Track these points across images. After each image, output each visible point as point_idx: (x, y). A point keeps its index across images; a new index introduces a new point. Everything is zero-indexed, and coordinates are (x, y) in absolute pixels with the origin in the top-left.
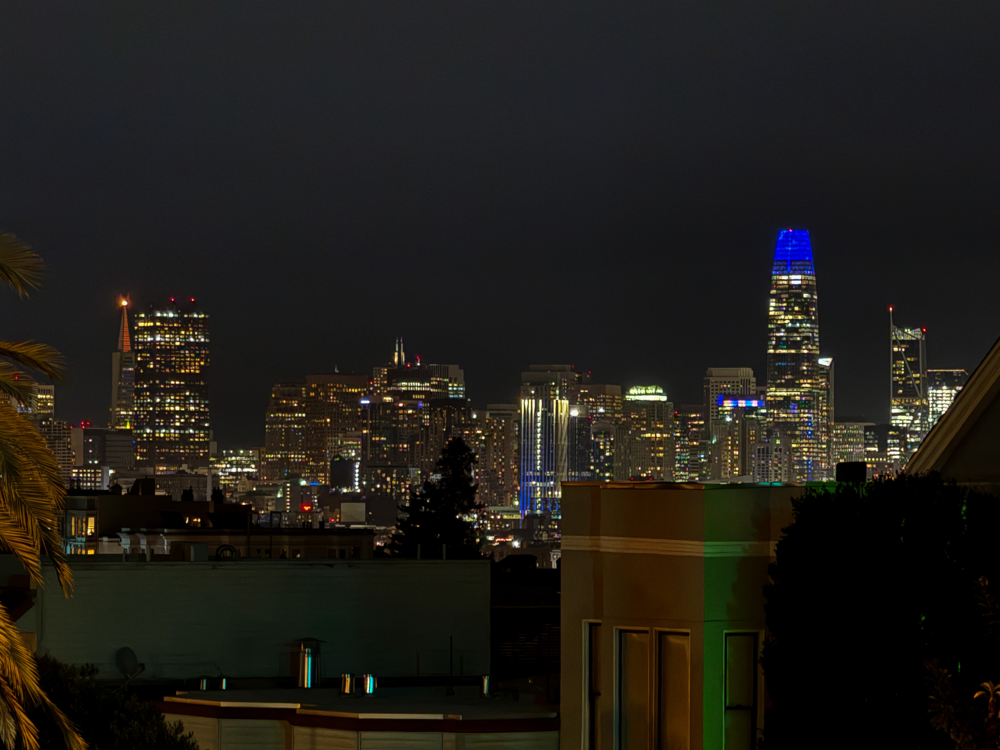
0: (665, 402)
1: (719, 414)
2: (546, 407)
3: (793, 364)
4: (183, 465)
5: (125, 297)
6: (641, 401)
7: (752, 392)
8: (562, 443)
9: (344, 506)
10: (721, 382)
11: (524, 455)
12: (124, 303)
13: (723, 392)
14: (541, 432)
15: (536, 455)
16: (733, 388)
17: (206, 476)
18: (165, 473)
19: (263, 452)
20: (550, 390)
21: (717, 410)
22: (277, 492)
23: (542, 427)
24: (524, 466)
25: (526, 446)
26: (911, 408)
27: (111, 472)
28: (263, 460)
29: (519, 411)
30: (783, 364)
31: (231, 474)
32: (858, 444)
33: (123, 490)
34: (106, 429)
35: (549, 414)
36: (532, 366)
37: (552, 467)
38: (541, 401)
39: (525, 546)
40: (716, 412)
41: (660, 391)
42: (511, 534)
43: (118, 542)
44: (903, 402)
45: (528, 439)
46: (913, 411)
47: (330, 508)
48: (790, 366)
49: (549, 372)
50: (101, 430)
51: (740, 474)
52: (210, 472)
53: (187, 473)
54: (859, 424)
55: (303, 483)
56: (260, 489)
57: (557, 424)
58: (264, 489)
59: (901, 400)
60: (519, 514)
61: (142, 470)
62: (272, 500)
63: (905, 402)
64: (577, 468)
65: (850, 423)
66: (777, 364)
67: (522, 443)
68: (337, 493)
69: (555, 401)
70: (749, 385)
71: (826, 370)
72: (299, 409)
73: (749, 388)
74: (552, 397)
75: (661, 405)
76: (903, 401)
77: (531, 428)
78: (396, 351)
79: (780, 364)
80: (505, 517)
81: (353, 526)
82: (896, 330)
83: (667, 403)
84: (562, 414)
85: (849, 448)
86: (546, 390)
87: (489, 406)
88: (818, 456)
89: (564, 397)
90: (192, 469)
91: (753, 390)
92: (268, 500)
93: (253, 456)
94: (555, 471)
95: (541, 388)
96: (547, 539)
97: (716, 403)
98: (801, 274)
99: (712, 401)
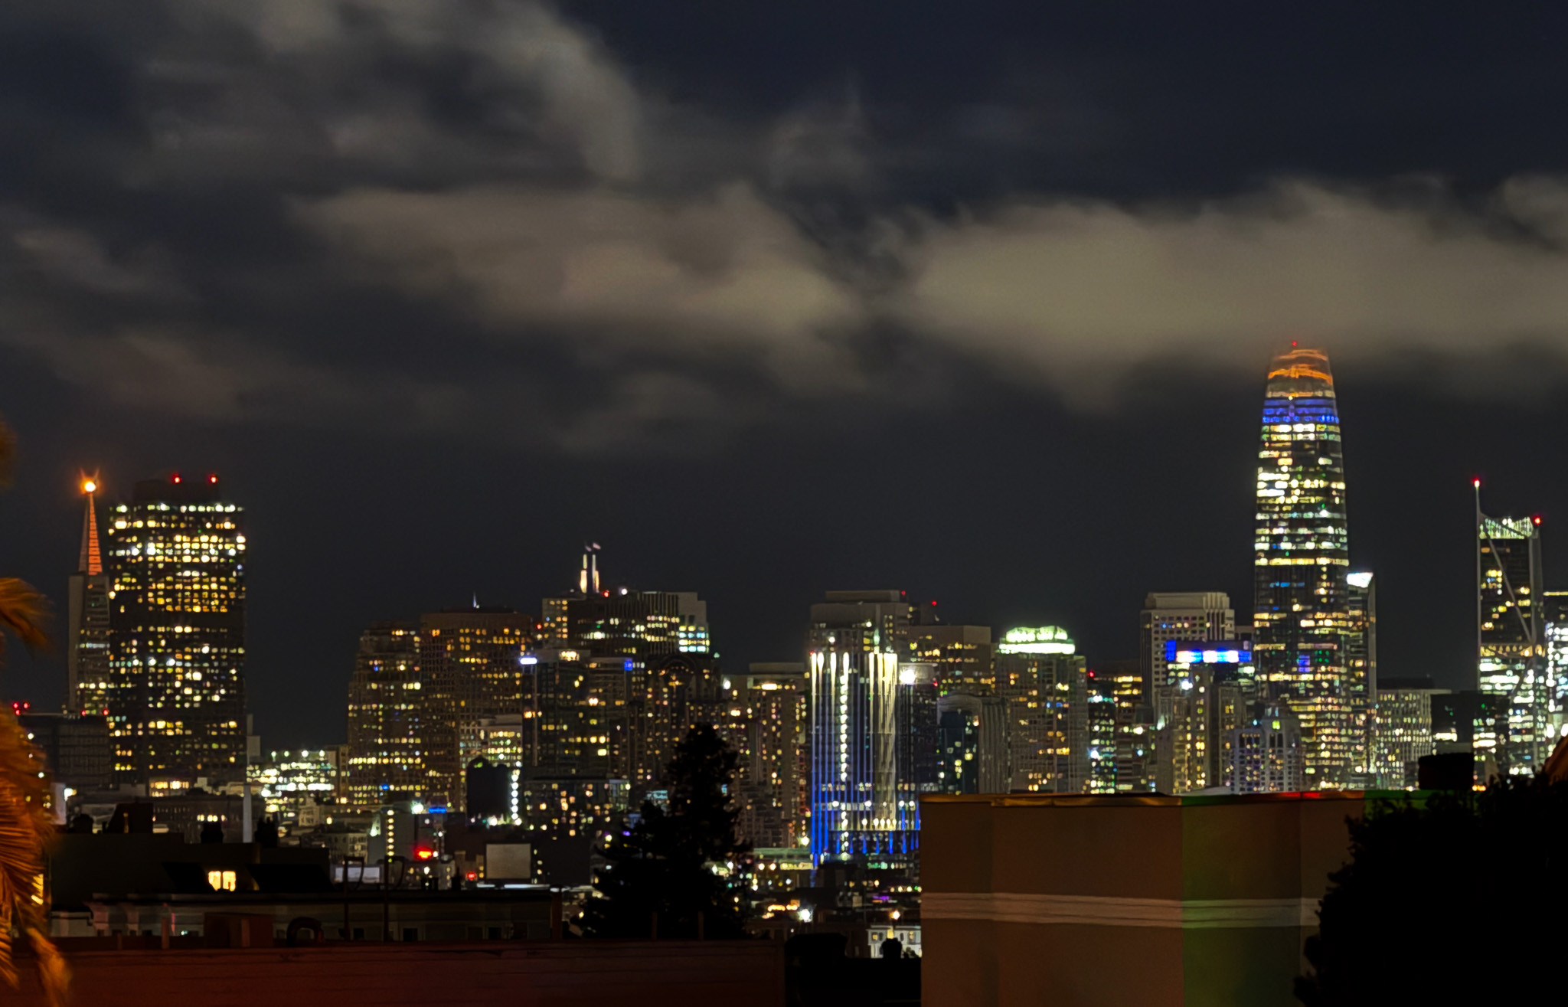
0: (1071, 656)
1: (1168, 677)
2: (856, 667)
3: (1302, 584)
4: (200, 779)
5: (90, 475)
6: (1027, 654)
7: (1228, 636)
8: (887, 732)
9: (491, 849)
10: (1171, 618)
11: (817, 754)
12: (90, 486)
13: (1175, 636)
14: (848, 713)
15: (839, 753)
16: (1194, 628)
17: (241, 799)
18: (167, 794)
19: (343, 755)
20: (863, 636)
21: (1164, 670)
22: (370, 827)
23: (848, 703)
24: (817, 774)
25: (821, 738)
26: (1516, 661)
27: (69, 792)
28: (344, 769)
29: (807, 675)
30: (1284, 585)
31: (285, 794)
32: (1418, 727)
33: (95, 825)
34: (59, 715)
35: (862, 680)
36: (829, 593)
37: (868, 774)
38: (846, 656)
39: (821, 919)
40: (1163, 673)
41: (1062, 635)
42: (796, 898)
43: (87, 918)
44: (1500, 652)
45: (823, 725)
46: (1520, 666)
47: (467, 855)
48: (1299, 589)
49: (860, 603)
50: (50, 717)
51: (1208, 784)
52: (250, 790)
53: (206, 793)
54: (1422, 691)
55: (417, 808)
56: (342, 820)
57: (876, 697)
58: (347, 821)
59: (1498, 649)
60: (809, 861)
61: (126, 789)
62: (361, 840)
63: (1504, 651)
64: (912, 777)
65: (1406, 691)
66: (1272, 585)
67: (814, 732)
68: (481, 827)
69: (871, 656)
70: (1223, 622)
71: (1362, 595)
72: (410, 677)
73: (1223, 629)
74: (866, 648)
75: (1064, 661)
76: (1501, 649)
77: (830, 705)
78: (583, 569)
79: (1277, 584)
80: (784, 866)
81: (507, 886)
82: (1486, 521)
83: (1076, 658)
84: (884, 679)
85: (1403, 735)
86: (855, 637)
87: (753, 666)
88: (1349, 750)
89: (888, 649)
90: (215, 786)
91: (1230, 632)
92: (354, 841)
93: (326, 762)
94: (874, 782)
95: (847, 634)
96: (860, 905)
97: (1163, 656)
98: (1316, 423)
99: (1156, 653)
